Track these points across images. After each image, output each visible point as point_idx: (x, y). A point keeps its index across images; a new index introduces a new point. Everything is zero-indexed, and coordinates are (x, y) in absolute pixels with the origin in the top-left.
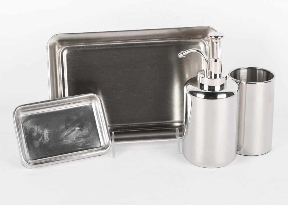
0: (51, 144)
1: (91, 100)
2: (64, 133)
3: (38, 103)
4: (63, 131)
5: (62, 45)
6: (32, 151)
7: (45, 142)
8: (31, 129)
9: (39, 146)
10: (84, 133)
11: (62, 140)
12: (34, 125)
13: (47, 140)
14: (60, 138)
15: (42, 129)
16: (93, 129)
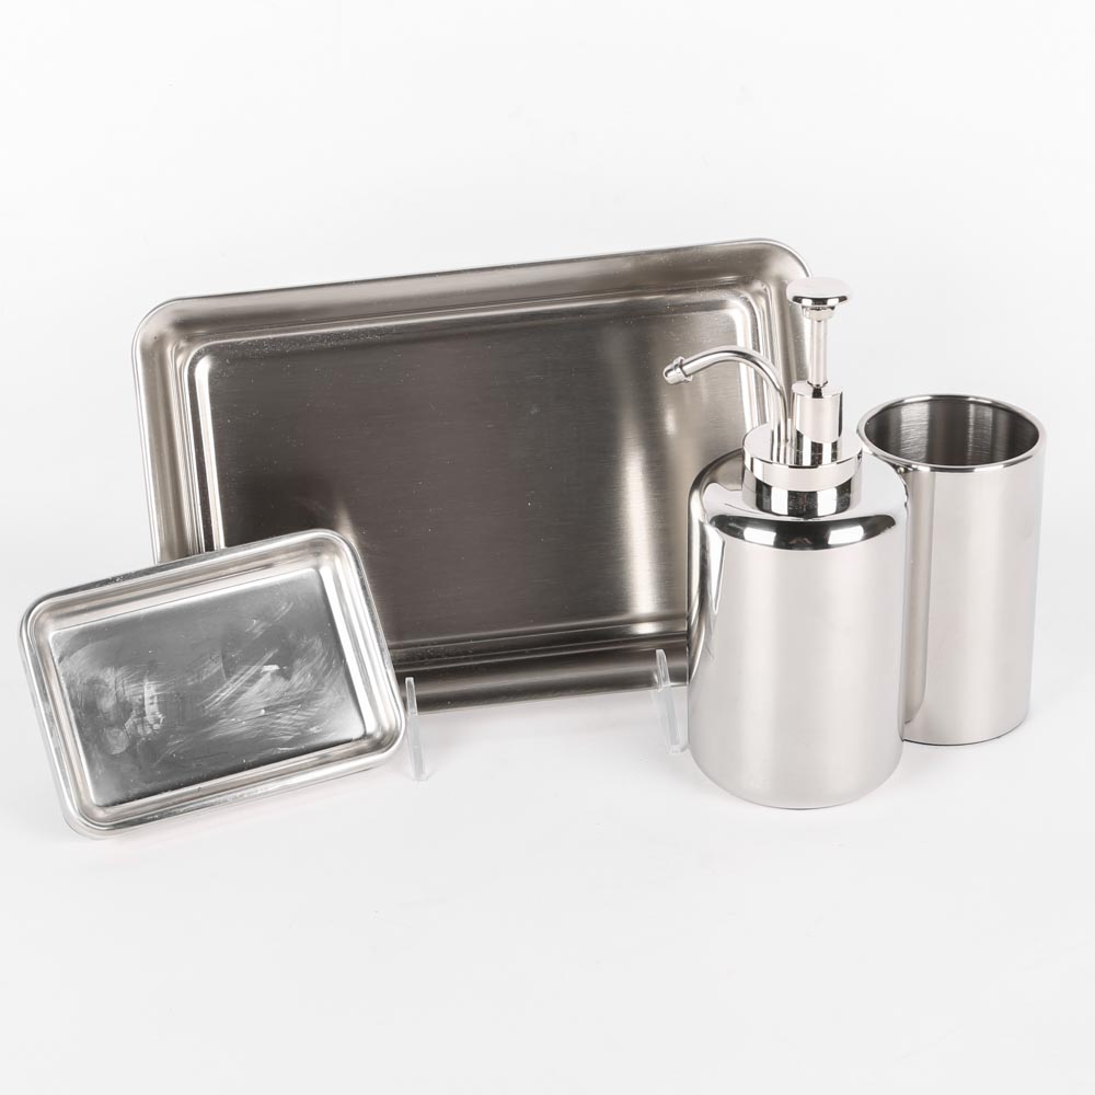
0: (172, 736)
1: (318, 554)
2: (222, 692)
3: (113, 580)
4: (216, 683)
5: (191, 340)
6: (100, 772)
7: (149, 732)
8: (93, 683)
9: (127, 750)
10: (296, 687)
11: (215, 719)
12: (104, 666)
13: (157, 721)
14: (204, 711)
15: (132, 682)
16: (329, 667)
